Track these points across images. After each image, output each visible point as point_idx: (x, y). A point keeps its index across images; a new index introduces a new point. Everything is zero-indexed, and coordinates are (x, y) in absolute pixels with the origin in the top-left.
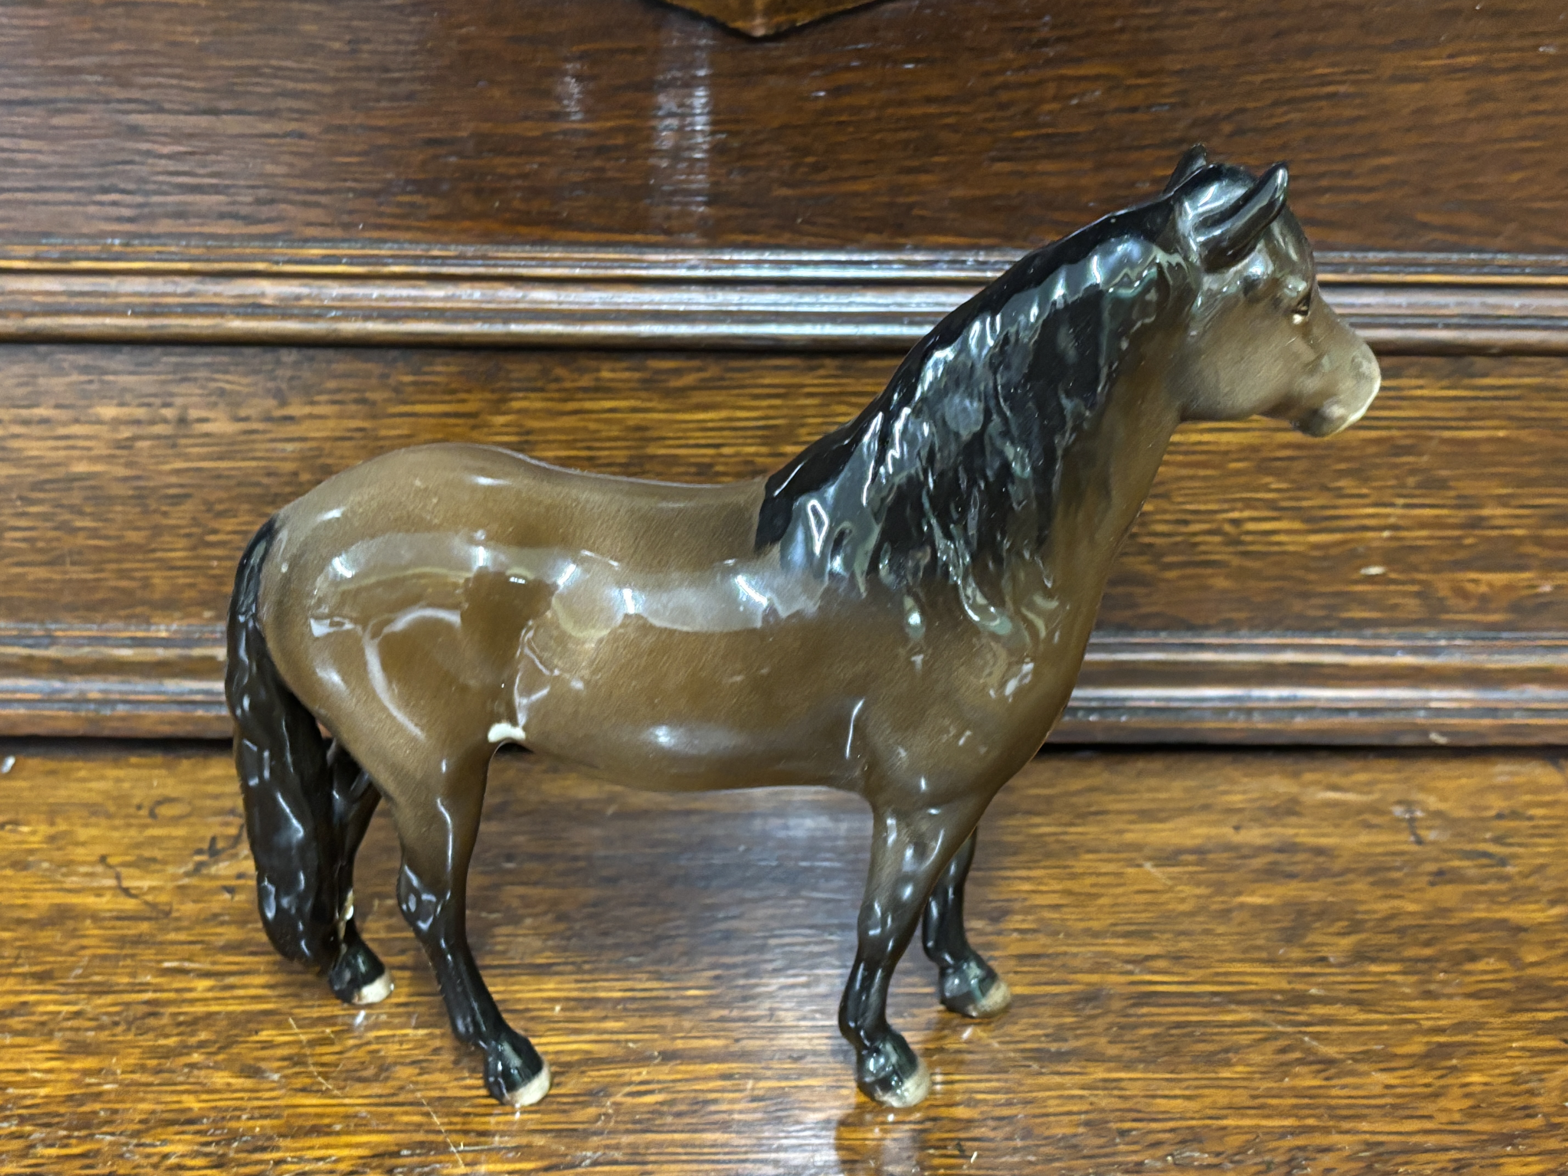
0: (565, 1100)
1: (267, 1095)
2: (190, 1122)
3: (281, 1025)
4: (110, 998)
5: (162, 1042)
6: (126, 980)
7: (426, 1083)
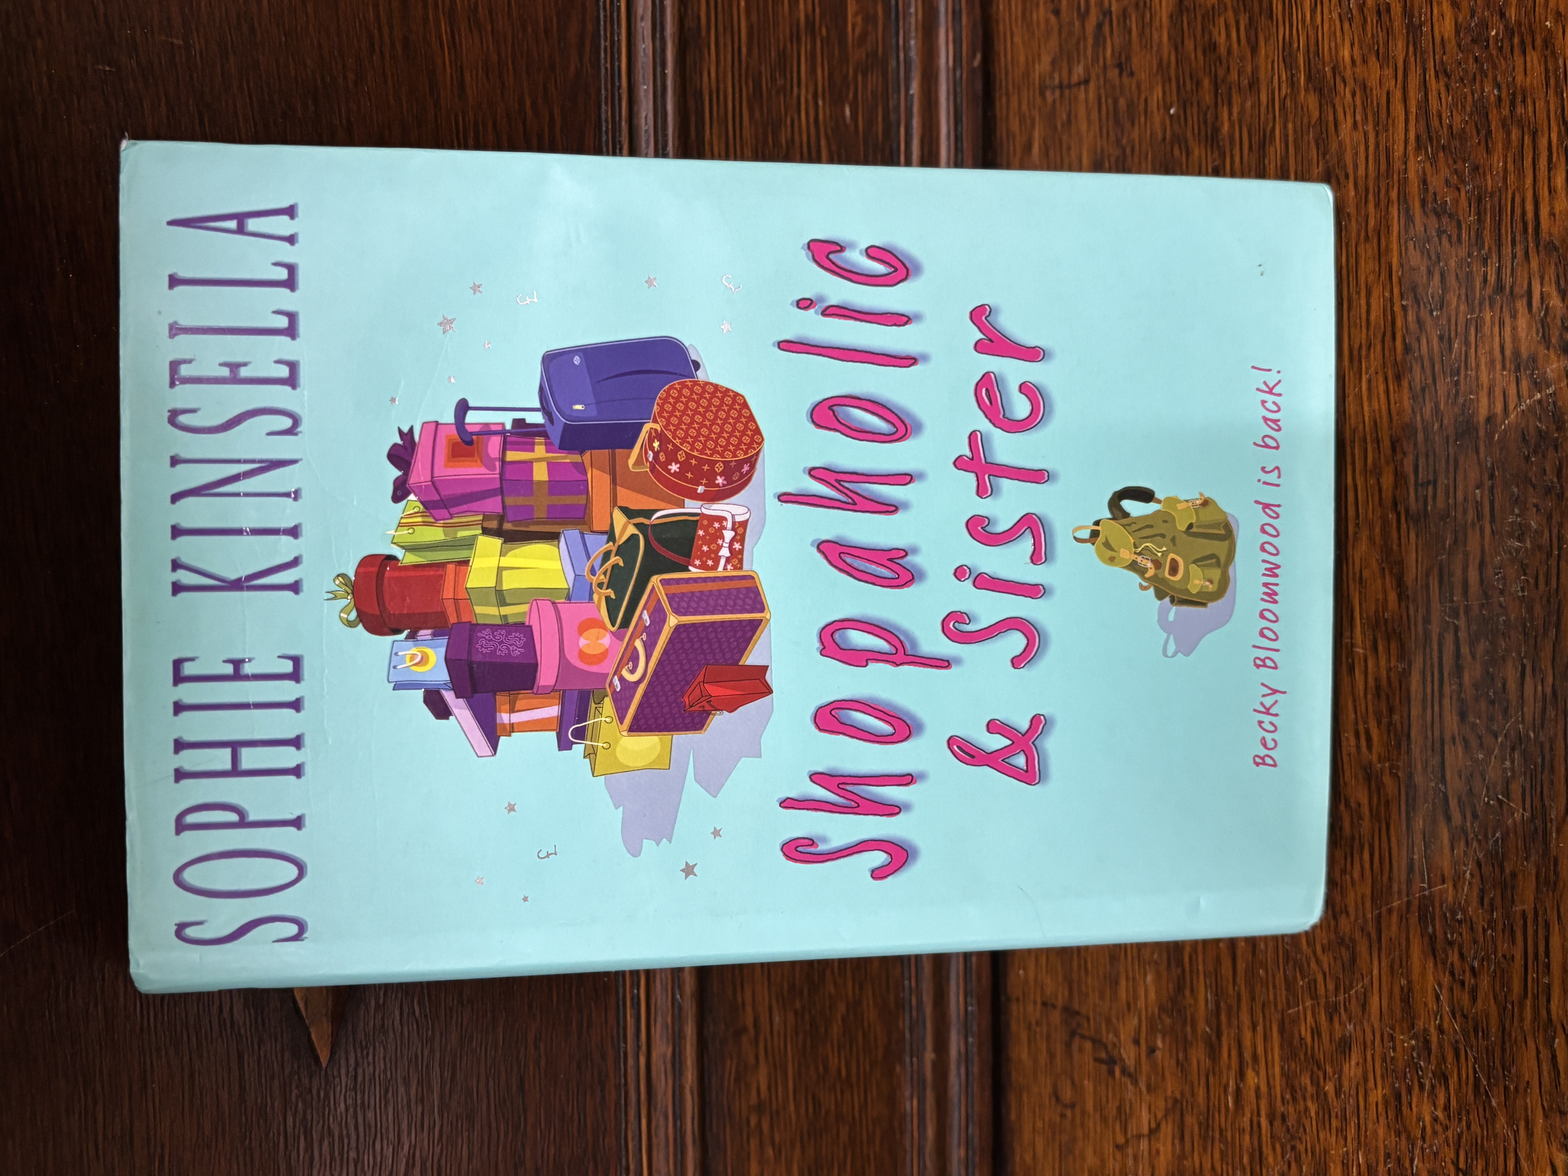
0: (1375, 800)
1: (1369, 1036)
2: (1398, 1097)
3: (1295, 1021)
4: (1267, 1151)
5: (1313, 1114)
6: (1247, 1137)
7: (1357, 909)
